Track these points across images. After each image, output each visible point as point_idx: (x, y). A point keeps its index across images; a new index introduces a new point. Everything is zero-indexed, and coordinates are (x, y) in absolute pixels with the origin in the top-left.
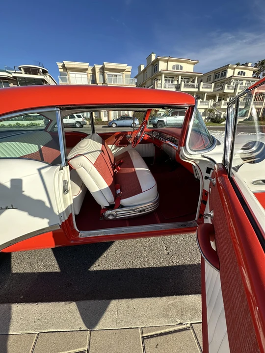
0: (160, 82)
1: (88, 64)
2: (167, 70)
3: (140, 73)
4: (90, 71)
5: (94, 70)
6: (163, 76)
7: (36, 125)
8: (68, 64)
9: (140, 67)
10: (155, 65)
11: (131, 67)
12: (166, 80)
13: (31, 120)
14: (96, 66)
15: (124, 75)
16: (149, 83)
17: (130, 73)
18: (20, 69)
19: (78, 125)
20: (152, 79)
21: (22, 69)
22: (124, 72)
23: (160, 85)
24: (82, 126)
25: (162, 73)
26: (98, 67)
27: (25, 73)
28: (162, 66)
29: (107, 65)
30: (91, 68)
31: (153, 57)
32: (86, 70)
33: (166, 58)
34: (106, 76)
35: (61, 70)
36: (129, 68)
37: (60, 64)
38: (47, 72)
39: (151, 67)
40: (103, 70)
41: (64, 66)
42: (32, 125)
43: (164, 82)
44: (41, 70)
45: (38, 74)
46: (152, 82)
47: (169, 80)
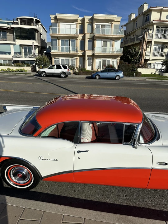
0: (151, 32)
1: (78, 16)
2: (160, 20)
3: (130, 21)
4: (79, 22)
5: (83, 21)
6: (155, 26)
7: (24, 71)
8: (60, 16)
9: (130, 16)
10: (147, 15)
11: (120, 18)
12: (158, 30)
13: (19, 66)
14: (86, 17)
15: (113, 25)
16: (139, 32)
17: (119, 23)
18: (17, 20)
19: (63, 75)
20: (143, 29)
21: (19, 20)
22: (113, 23)
23: (150, 36)
24: (66, 76)
25: (154, 24)
26: (87, 18)
27: (21, 24)
28: (155, 16)
29: (97, 16)
30: (81, 18)
31: (146, 7)
32: (76, 20)
33: (159, 8)
34: (95, 27)
35: (53, 21)
36: (119, 18)
37: (52, 16)
38: (39, 22)
39: (142, 17)
40: (92, 21)
41: (56, 18)
42: (20, 71)
43: (155, 32)
44: (35, 20)
45: (32, 24)
46: (142, 32)
47: (162, 31)
